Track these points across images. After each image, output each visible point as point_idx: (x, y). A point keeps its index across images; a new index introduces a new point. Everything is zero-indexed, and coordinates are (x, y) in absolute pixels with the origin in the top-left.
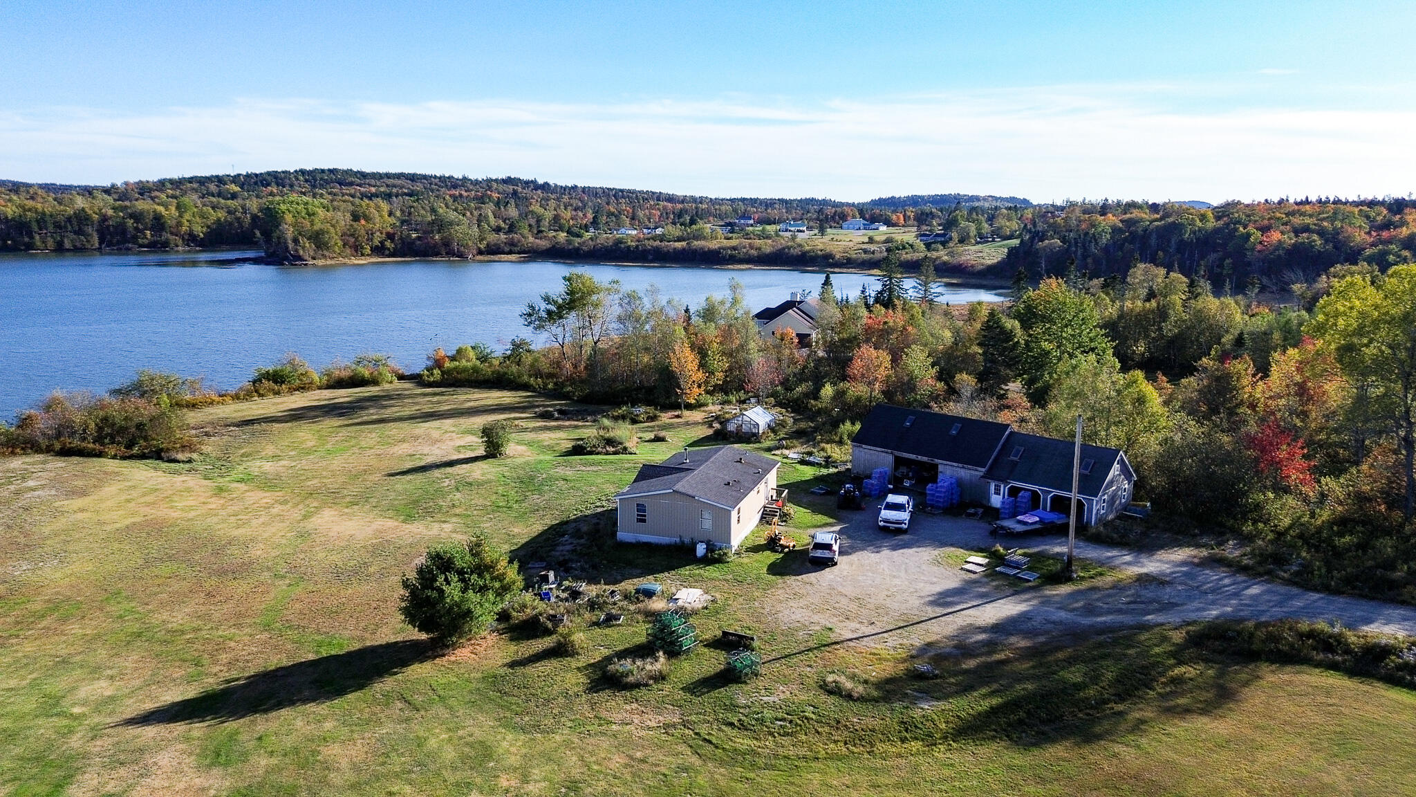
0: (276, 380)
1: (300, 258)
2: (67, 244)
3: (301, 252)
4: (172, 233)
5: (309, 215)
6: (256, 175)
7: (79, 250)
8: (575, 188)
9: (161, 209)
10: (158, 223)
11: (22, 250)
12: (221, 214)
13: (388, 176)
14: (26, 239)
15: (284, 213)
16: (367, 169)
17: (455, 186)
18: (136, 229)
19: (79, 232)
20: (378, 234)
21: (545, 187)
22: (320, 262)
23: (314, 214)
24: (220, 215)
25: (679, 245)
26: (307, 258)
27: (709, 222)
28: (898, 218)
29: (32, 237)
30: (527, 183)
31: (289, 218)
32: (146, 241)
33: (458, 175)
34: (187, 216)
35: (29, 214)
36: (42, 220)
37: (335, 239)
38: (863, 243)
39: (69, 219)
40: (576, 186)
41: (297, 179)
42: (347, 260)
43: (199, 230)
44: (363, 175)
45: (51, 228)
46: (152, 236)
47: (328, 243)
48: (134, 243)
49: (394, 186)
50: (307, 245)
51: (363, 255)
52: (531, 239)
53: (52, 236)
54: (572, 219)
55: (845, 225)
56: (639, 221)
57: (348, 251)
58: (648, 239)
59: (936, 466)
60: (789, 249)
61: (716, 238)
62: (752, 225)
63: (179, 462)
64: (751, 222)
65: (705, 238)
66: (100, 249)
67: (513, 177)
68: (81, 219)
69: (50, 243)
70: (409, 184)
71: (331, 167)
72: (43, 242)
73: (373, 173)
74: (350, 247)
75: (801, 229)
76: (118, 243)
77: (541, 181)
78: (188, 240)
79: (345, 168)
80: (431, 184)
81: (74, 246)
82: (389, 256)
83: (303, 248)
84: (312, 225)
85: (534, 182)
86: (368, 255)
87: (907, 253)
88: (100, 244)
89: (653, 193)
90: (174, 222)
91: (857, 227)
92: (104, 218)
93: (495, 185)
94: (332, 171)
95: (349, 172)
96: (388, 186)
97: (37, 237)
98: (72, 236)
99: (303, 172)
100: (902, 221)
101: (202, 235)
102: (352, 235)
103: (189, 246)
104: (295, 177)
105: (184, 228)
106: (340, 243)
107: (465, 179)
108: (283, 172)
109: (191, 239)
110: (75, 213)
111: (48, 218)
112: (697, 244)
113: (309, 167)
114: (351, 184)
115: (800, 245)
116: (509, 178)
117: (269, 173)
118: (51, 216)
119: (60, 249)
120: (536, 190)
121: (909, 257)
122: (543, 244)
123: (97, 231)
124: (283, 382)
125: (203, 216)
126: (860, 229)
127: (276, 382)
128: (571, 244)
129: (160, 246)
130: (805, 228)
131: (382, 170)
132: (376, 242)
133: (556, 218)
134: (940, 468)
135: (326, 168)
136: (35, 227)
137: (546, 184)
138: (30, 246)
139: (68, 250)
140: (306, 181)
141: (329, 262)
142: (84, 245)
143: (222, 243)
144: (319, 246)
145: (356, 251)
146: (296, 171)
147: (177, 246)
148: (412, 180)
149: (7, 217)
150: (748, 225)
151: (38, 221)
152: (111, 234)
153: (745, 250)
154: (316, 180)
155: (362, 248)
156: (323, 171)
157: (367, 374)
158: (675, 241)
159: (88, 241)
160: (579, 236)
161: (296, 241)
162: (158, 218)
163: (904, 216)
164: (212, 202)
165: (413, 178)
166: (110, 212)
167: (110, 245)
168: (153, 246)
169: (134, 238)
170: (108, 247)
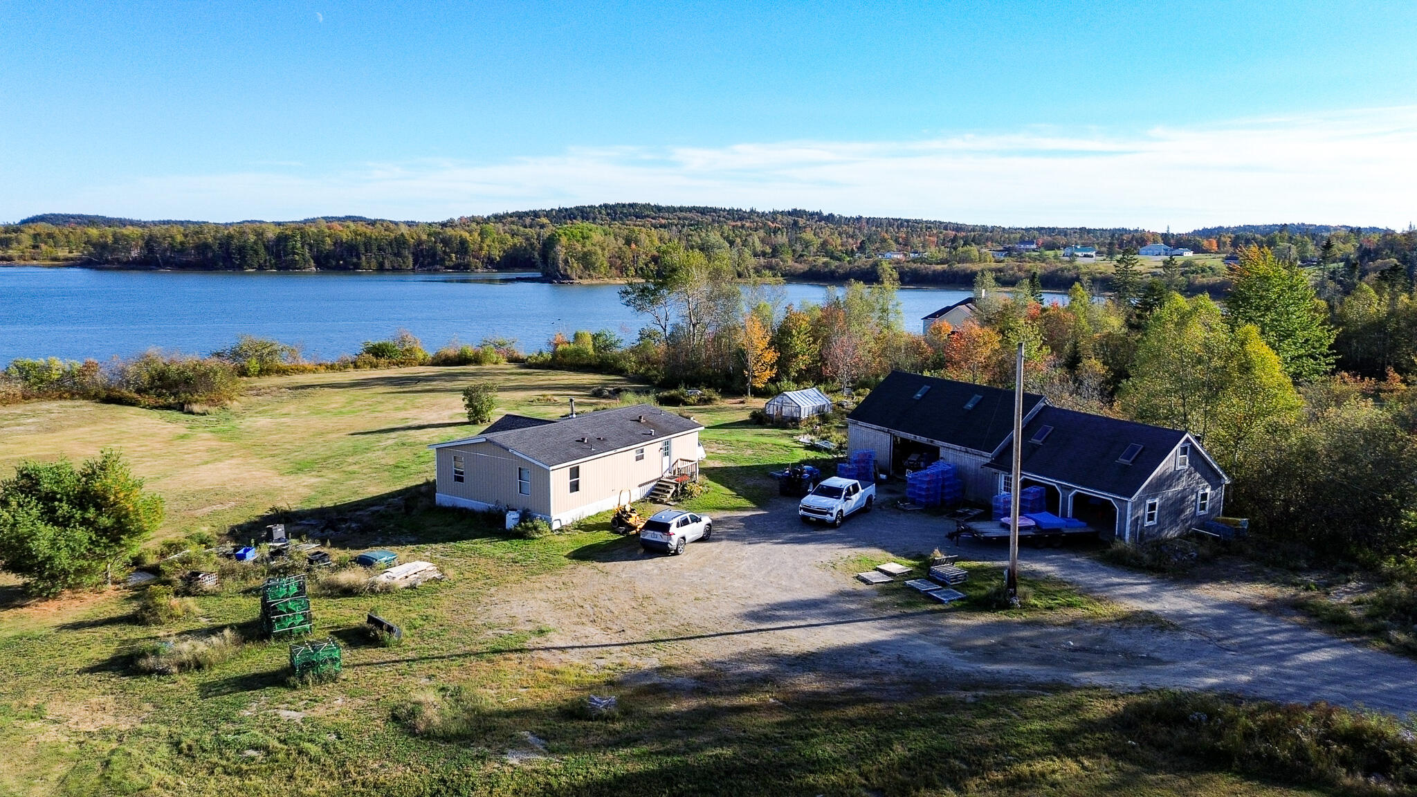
0: (378, 352)
1: (568, 277)
2: (387, 265)
3: (569, 271)
4: (474, 257)
5: (583, 238)
6: (566, 210)
7: (396, 270)
8: (859, 219)
9: (466, 235)
10: (463, 246)
11: (350, 269)
12: (518, 241)
13: (681, 209)
14: (355, 260)
15: (560, 235)
16: (663, 204)
17: (741, 219)
18: (445, 252)
19: (398, 254)
20: (644, 256)
21: (830, 218)
22: (586, 282)
23: (588, 238)
24: (516, 241)
25: (939, 267)
26: (574, 276)
27: (986, 247)
28: (1210, 243)
29: (359, 258)
30: (812, 215)
31: (564, 240)
32: (452, 264)
33: (746, 208)
34: (488, 241)
35: (359, 238)
36: (368, 244)
37: (602, 259)
38: (1156, 267)
39: (390, 244)
40: (861, 217)
41: (600, 213)
42: (612, 281)
43: (497, 254)
44: (659, 209)
45: (375, 248)
46: (457, 258)
47: (595, 264)
48: (442, 265)
49: (686, 218)
50: (575, 265)
52: (790, 263)
53: (375, 258)
54: (842, 245)
55: (1142, 250)
56: (912, 247)
57: (614, 271)
58: (908, 262)
59: (937, 449)
60: (1063, 271)
61: (985, 261)
62: (1034, 250)
63: (193, 414)
64: (1034, 246)
65: (972, 261)
66: (413, 269)
67: (798, 209)
68: (400, 242)
69: (374, 264)
70: (699, 217)
71: (631, 202)
72: (368, 263)
73: (668, 208)
74: (616, 269)
75: (1089, 253)
76: (429, 264)
77: (825, 213)
78: (487, 262)
79: (644, 203)
80: (719, 217)
81: (393, 267)
83: (572, 268)
84: (584, 246)
85: (819, 214)
87: (1203, 277)
88: (414, 265)
89: (940, 223)
90: (477, 247)
91: (1157, 252)
92: (420, 243)
93: (780, 217)
94: (631, 205)
95: (647, 207)
96: (679, 219)
97: (364, 258)
98: (392, 258)
99: (606, 206)
100: (1215, 247)
101: (498, 258)
102: (619, 257)
103: (487, 268)
104: (599, 211)
105: (484, 252)
106: (606, 264)
107: (752, 211)
108: (589, 207)
109: (490, 263)
110: (395, 238)
111: (373, 242)
112: (958, 266)
113: (612, 202)
114: (648, 216)
115: (1076, 267)
116: (795, 210)
117: (577, 208)
118: (376, 239)
119: (381, 269)
120: (820, 221)
121: (1205, 280)
122: (802, 267)
123: (413, 253)
124: (383, 356)
125: (501, 242)
126: (1160, 255)
127: (376, 355)
128: (827, 267)
129: (462, 267)
130: (1093, 253)
131: (677, 205)
132: (641, 264)
133: (824, 244)
134: (942, 453)
135: (627, 203)
136: (362, 250)
137: (831, 215)
138: (357, 266)
139: (388, 270)
140: (608, 214)
141: (595, 282)
142: (401, 266)
143: (516, 266)
144: (586, 267)
145: (621, 272)
146: (600, 206)
147: (477, 268)
148: (702, 214)
149: (342, 241)
150: (1027, 250)
151: (365, 244)
152: (423, 256)
153: (1011, 272)
154: (616, 214)
156: (624, 205)
158: (938, 264)
159: (404, 262)
160: (839, 259)
161: (566, 262)
162: (463, 242)
163: (1218, 243)
164: (513, 230)
165: (703, 211)
166: (424, 237)
167: (422, 265)
168: (457, 268)
169: (443, 260)
170: (420, 267)
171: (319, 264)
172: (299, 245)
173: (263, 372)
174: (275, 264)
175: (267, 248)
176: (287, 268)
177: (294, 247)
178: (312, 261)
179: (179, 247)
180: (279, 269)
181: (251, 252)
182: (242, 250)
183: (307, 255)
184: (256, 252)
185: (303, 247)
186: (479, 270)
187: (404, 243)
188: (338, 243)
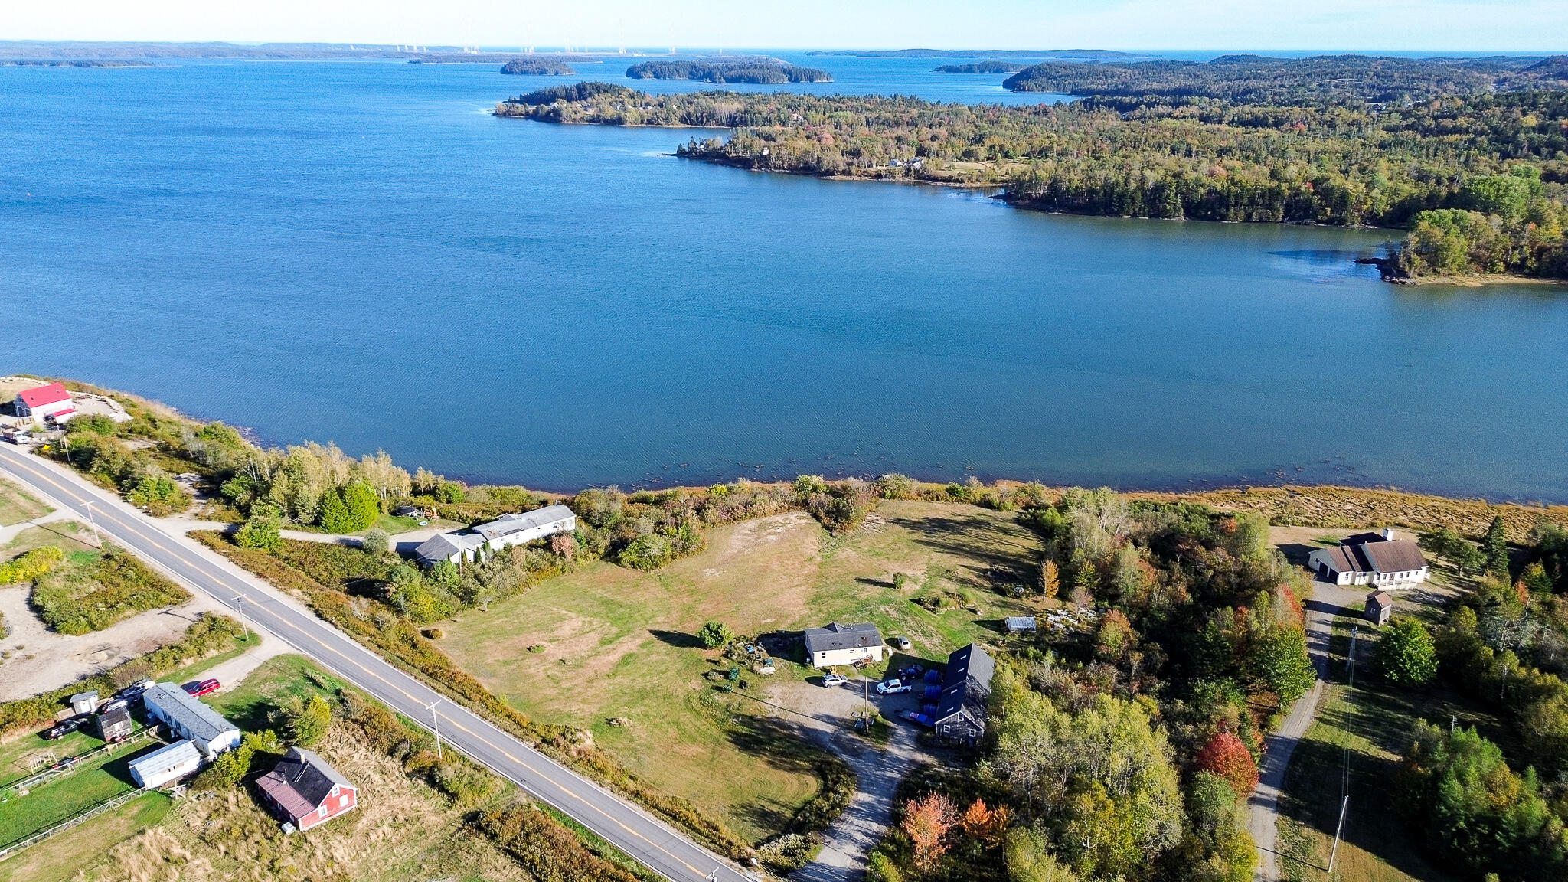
2: (1255, 217)
4: (1353, 211)
7: (1265, 221)
11: (1216, 220)
14: (1223, 211)
19: (1270, 207)
22: (1424, 281)
29: (1228, 210)
32: (1325, 218)
36: (1239, 196)
37: (1460, 253)
43: (1382, 208)
45: (1245, 201)
46: (1332, 212)
48: (1313, 219)
51: (1492, 272)
57: (1473, 268)
63: (831, 536)
66: (1281, 223)
69: (1242, 214)
72: (1236, 214)
74: (1479, 263)
76: (1300, 217)
78: (1368, 218)
81: (1261, 219)
82: (1527, 276)
86: (1500, 272)
88: (1284, 217)
90: (1358, 200)
97: (1232, 210)
98: (1260, 209)
101: (1382, 214)
103: (1365, 224)
106: (1462, 260)
109: (1372, 218)
119: (1248, 221)
123: (1286, 205)
129: (1336, 223)
132: (1516, 259)
136: (1232, 201)
138: (1224, 217)
139: (1254, 222)
142: (1269, 218)
144: (1431, 264)
145: (1484, 268)
147: (1353, 223)
152: (1296, 209)
155: (1493, 264)
157: (996, 502)
159: (1273, 215)
167: (1292, 218)
168: (1330, 222)
169: (1316, 213)
170: (1290, 220)
171: (1188, 213)
172: (1174, 193)
173: (893, 497)
174: (1149, 211)
175: (1144, 195)
176: (1158, 216)
177: (1168, 197)
178: (1182, 210)
179: (1073, 192)
180: (1151, 216)
181: (1129, 201)
182: (1122, 197)
183: (1179, 204)
184: (1133, 199)
185: (1176, 196)
186: (1356, 226)
187: (1279, 194)
188: (1211, 191)
